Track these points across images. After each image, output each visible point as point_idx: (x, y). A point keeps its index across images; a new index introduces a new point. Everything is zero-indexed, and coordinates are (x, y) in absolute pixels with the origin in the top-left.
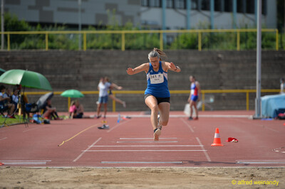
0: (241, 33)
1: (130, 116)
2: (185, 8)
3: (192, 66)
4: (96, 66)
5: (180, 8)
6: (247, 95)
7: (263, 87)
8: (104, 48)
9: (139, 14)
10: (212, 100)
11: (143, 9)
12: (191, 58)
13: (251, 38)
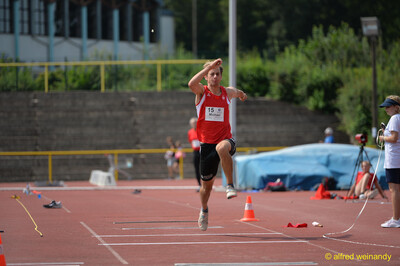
0: (161, 65)
3: (93, 115)
10: (129, 164)
12: (91, 104)
13: (173, 74)
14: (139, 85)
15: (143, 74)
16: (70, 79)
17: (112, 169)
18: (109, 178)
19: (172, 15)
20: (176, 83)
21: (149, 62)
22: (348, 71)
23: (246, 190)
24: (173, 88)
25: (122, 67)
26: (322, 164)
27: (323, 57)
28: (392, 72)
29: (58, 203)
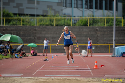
0: (106, 19)
1: (57, 55)
2: (82, 8)
3: (85, 33)
4: (43, 33)
5: (80, 8)
6: (109, 46)
7: (116, 43)
8: (46, 25)
9: (62, 10)
10: (93, 48)
11: (64, 8)
12: (84, 30)
13: (111, 21)
14: (101, 24)
18: (85, 52)
23: (118, 56)
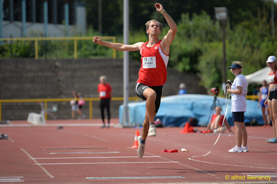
0: (77, 41)
3: (30, 75)
6: (91, 104)
10: (55, 109)
12: (28, 67)
13: (85, 46)
14: (61, 54)
15: (64, 47)
16: (14, 50)
17: (43, 112)
18: (41, 118)
19: (84, 6)
20: (87, 53)
21: (68, 38)
22: (206, 45)
23: (135, 126)
24: (85, 56)
25: (50, 41)
26: (188, 109)
27: (189, 35)
28: (236, 46)
29: (6, 135)
